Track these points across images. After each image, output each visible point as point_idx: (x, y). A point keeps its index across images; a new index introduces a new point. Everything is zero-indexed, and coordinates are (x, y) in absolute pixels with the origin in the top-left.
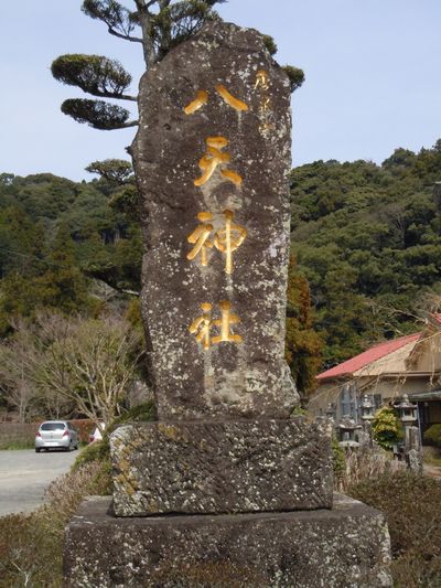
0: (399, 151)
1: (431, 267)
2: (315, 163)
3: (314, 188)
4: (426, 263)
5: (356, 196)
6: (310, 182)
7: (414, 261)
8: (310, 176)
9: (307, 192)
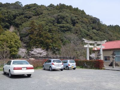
0: (51, 4)
1: (65, 29)
2: (34, 4)
3: (35, 9)
4: (63, 28)
5: (45, 12)
6: (34, 8)
7: (61, 27)
8: (34, 6)
9: (34, 10)
